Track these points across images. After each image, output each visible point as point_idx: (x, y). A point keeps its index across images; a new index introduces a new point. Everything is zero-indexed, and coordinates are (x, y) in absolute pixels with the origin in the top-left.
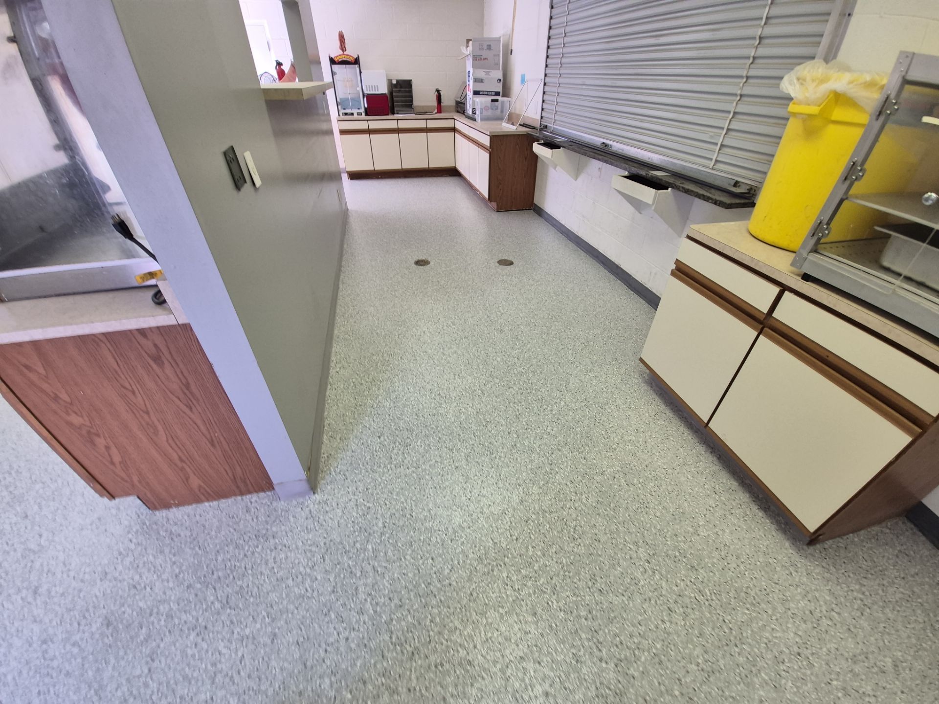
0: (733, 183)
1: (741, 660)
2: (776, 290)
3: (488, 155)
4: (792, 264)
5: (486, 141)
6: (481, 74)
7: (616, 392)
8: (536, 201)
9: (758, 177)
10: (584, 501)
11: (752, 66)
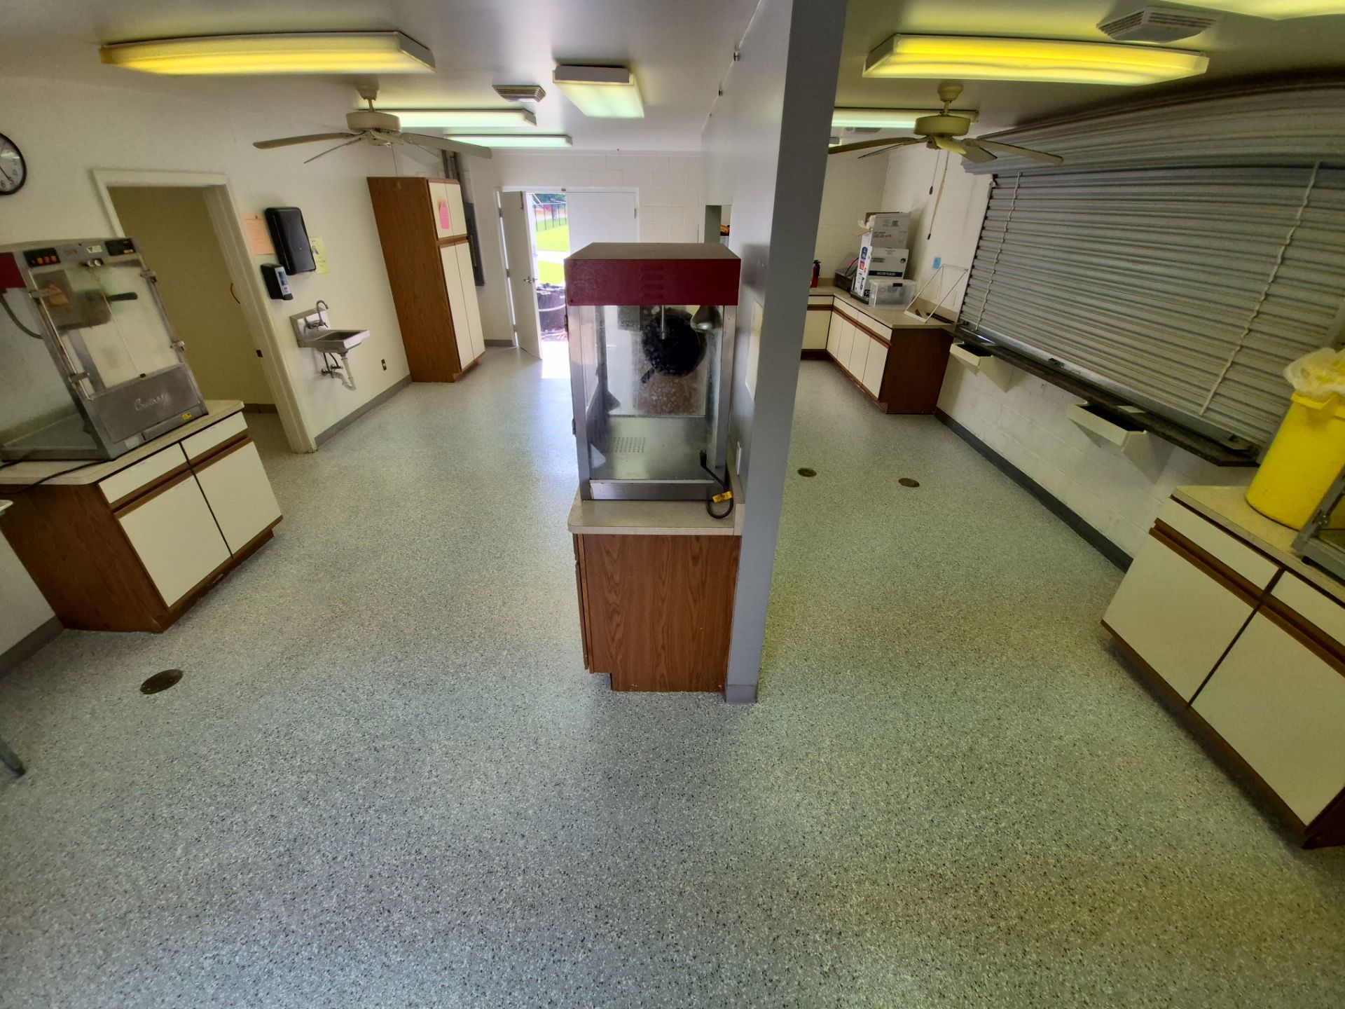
0: (1230, 436)
1: (1222, 931)
2: (1274, 569)
3: (887, 350)
4: (1293, 546)
5: (887, 334)
6: (882, 253)
7: (1070, 656)
8: (941, 404)
9: (1261, 436)
10: (1042, 761)
11: (1256, 320)
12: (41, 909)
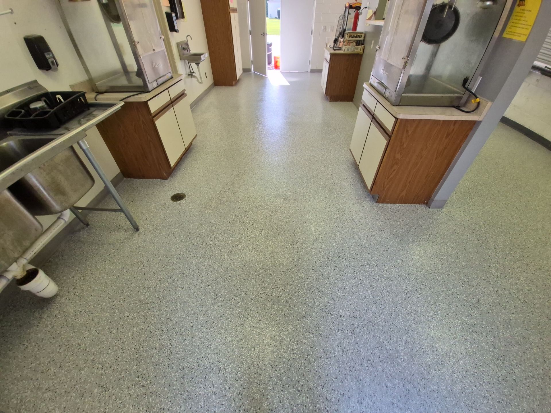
12: (176, 279)
